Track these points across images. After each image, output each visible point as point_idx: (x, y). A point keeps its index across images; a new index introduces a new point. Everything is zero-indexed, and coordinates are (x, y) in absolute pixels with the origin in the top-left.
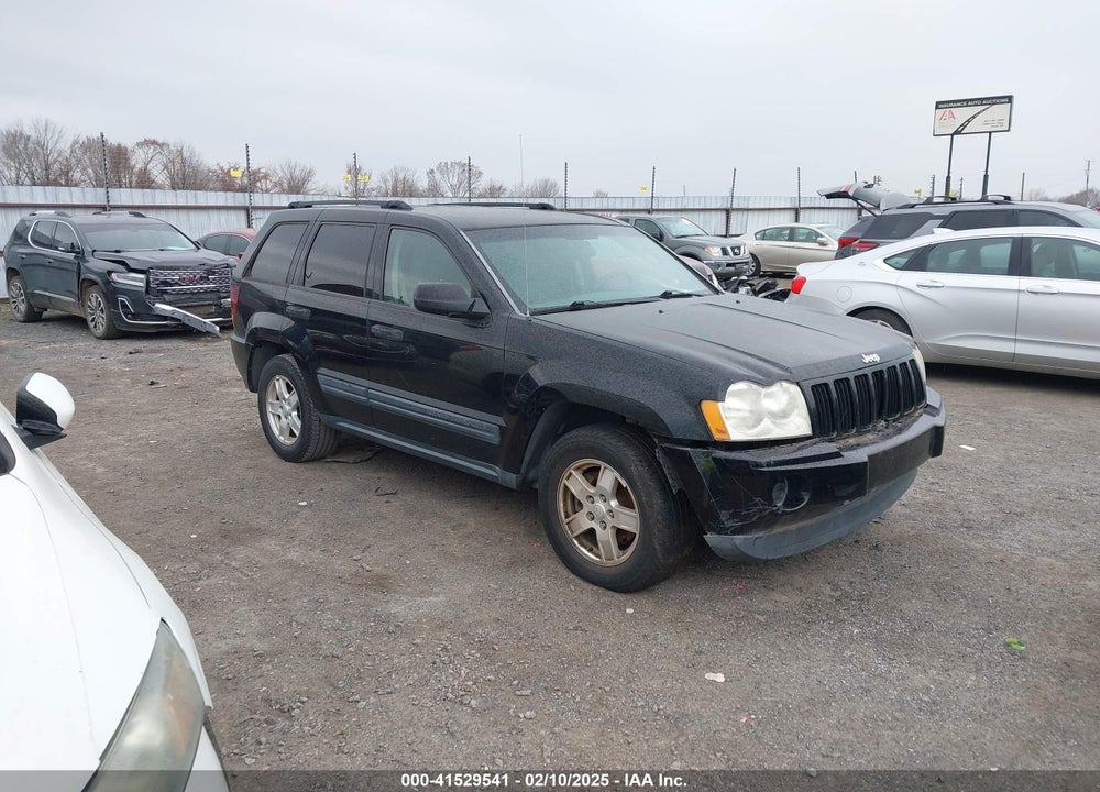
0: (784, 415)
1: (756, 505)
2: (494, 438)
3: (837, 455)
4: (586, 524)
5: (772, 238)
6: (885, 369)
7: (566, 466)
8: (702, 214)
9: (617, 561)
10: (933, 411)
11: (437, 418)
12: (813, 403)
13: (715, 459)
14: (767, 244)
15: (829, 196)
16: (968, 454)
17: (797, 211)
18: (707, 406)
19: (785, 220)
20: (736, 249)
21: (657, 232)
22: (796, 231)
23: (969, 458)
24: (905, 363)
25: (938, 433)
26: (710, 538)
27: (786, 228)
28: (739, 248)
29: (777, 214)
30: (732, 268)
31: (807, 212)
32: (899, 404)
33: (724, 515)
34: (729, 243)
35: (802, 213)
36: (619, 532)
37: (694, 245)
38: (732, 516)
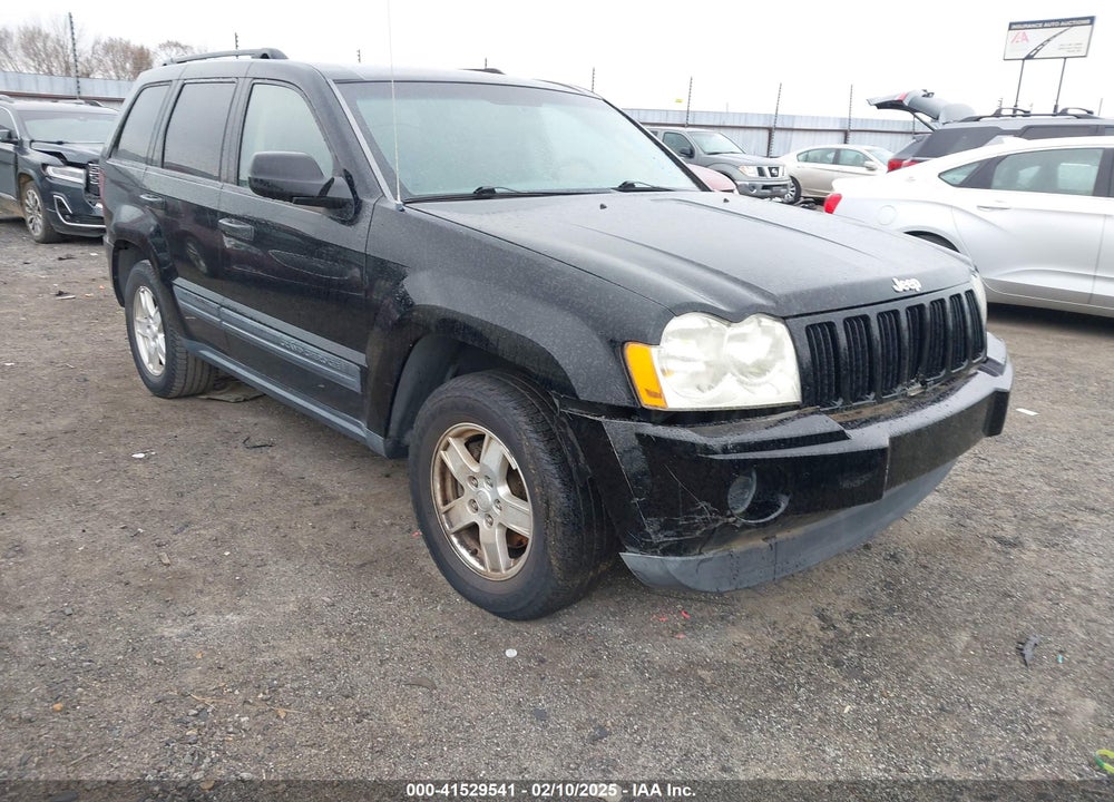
0: (761, 369)
1: (701, 512)
2: (353, 382)
3: (839, 436)
4: (470, 517)
5: (815, 161)
6: (927, 305)
7: (441, 430)
8: (742, 132)
9: (505, 573)
10: (994, 369)
11: (290, 350)
12: (807, 353)
13: (639, 436)
14: (809, 167)
15: (881, 106)
16: (1028, 420)
17: (846, 133)
18: (634, 352)
19: (834, 142)
20: (774, 170)
21: (687, 148)
22: (842, 153)
23: (1029, 427)
24: (959, 296)
25: (999, 401)
26: (631, 558)
27: (830, 150)
28: (777, 169)
29: (824, 135)
30: (768, 191)
31: (858, 134)
32: (944, 358)
33: (651, 526)
34: (766, 162)
35: (851, 136)
36: (510, 535)
37: (728, 163)
38: (664, 527)
